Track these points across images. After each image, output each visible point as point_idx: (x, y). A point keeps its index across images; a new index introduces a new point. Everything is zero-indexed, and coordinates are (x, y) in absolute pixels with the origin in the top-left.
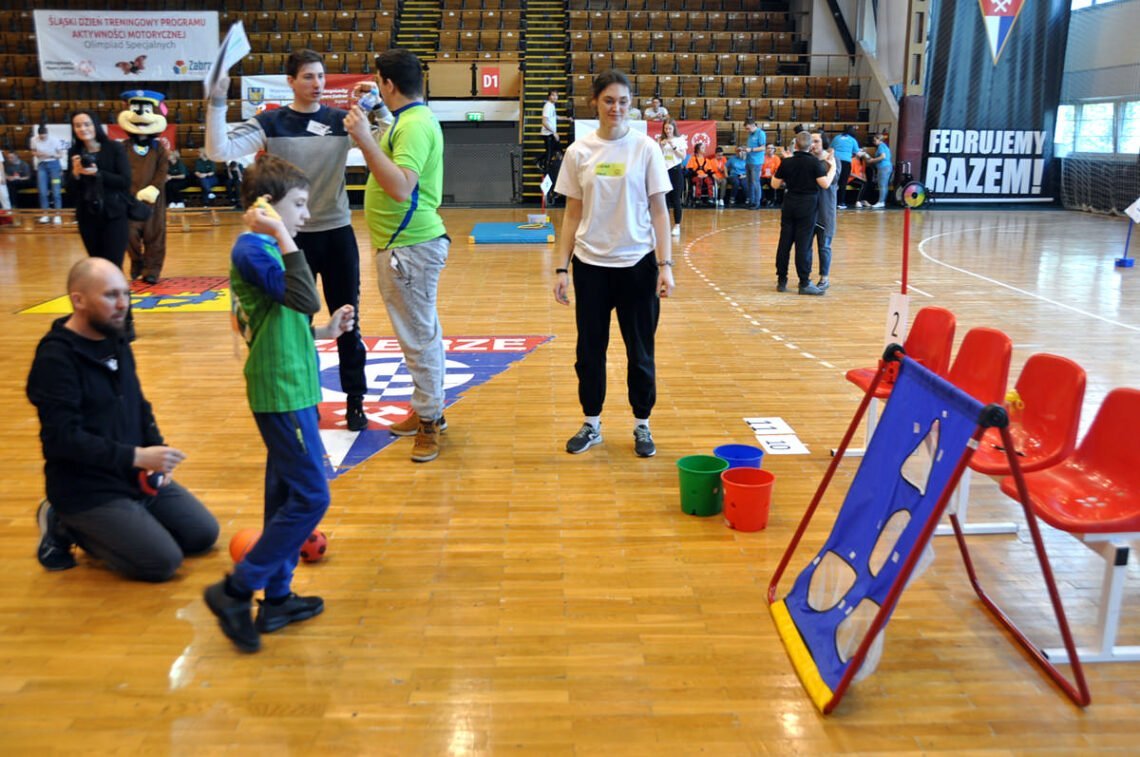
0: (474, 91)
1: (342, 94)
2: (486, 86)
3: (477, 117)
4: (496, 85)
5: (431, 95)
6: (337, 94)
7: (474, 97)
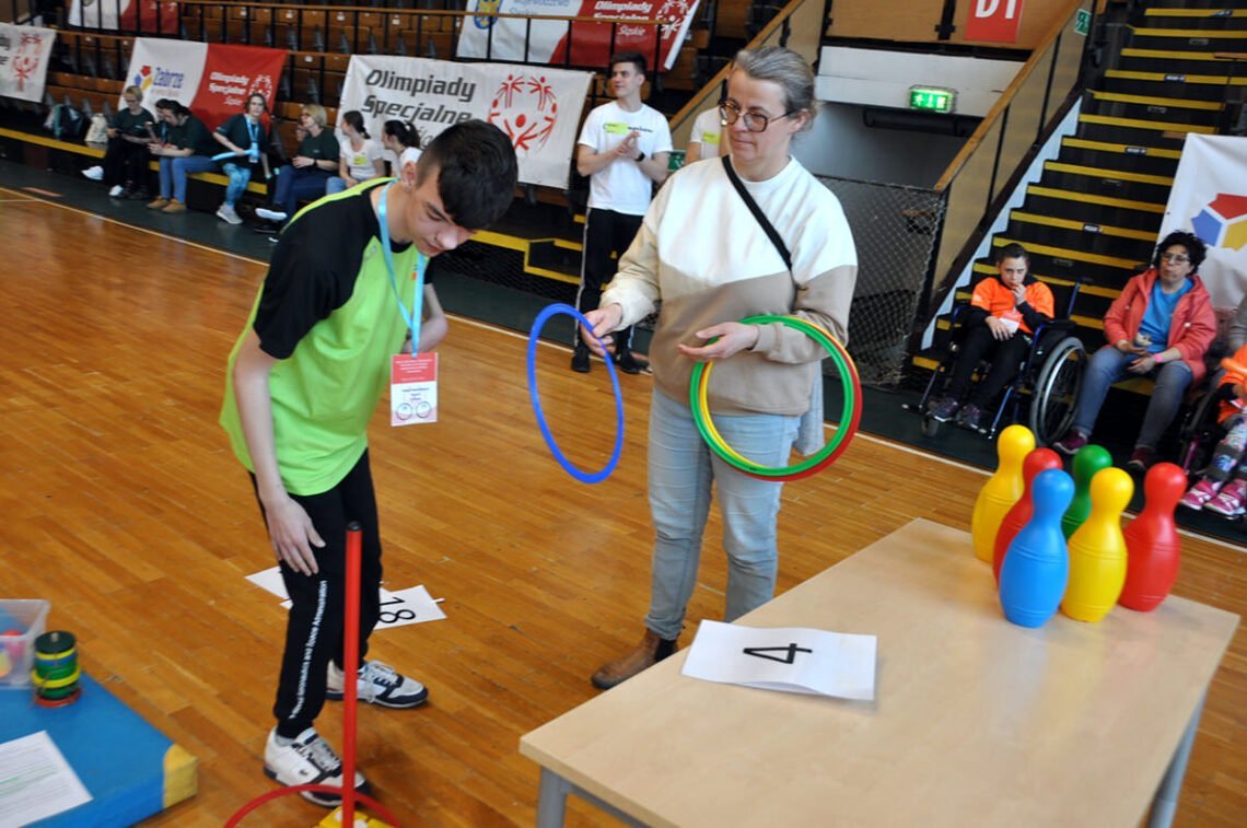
0: (946, 27)
1: (639, 13)
2: (981, 13)
3: (936, 100)
4: (1009, 14)
5: (834, 31)
6: (629, 13)
7: (943, 43)
